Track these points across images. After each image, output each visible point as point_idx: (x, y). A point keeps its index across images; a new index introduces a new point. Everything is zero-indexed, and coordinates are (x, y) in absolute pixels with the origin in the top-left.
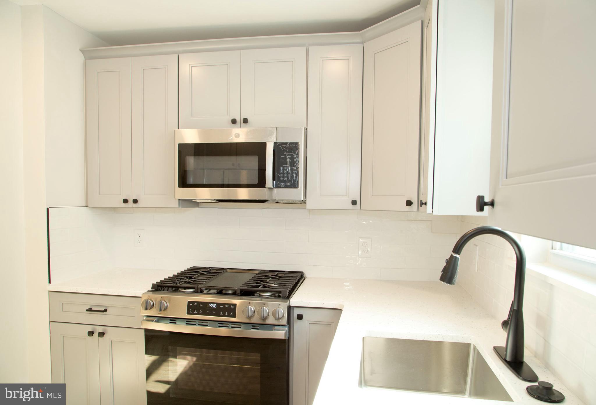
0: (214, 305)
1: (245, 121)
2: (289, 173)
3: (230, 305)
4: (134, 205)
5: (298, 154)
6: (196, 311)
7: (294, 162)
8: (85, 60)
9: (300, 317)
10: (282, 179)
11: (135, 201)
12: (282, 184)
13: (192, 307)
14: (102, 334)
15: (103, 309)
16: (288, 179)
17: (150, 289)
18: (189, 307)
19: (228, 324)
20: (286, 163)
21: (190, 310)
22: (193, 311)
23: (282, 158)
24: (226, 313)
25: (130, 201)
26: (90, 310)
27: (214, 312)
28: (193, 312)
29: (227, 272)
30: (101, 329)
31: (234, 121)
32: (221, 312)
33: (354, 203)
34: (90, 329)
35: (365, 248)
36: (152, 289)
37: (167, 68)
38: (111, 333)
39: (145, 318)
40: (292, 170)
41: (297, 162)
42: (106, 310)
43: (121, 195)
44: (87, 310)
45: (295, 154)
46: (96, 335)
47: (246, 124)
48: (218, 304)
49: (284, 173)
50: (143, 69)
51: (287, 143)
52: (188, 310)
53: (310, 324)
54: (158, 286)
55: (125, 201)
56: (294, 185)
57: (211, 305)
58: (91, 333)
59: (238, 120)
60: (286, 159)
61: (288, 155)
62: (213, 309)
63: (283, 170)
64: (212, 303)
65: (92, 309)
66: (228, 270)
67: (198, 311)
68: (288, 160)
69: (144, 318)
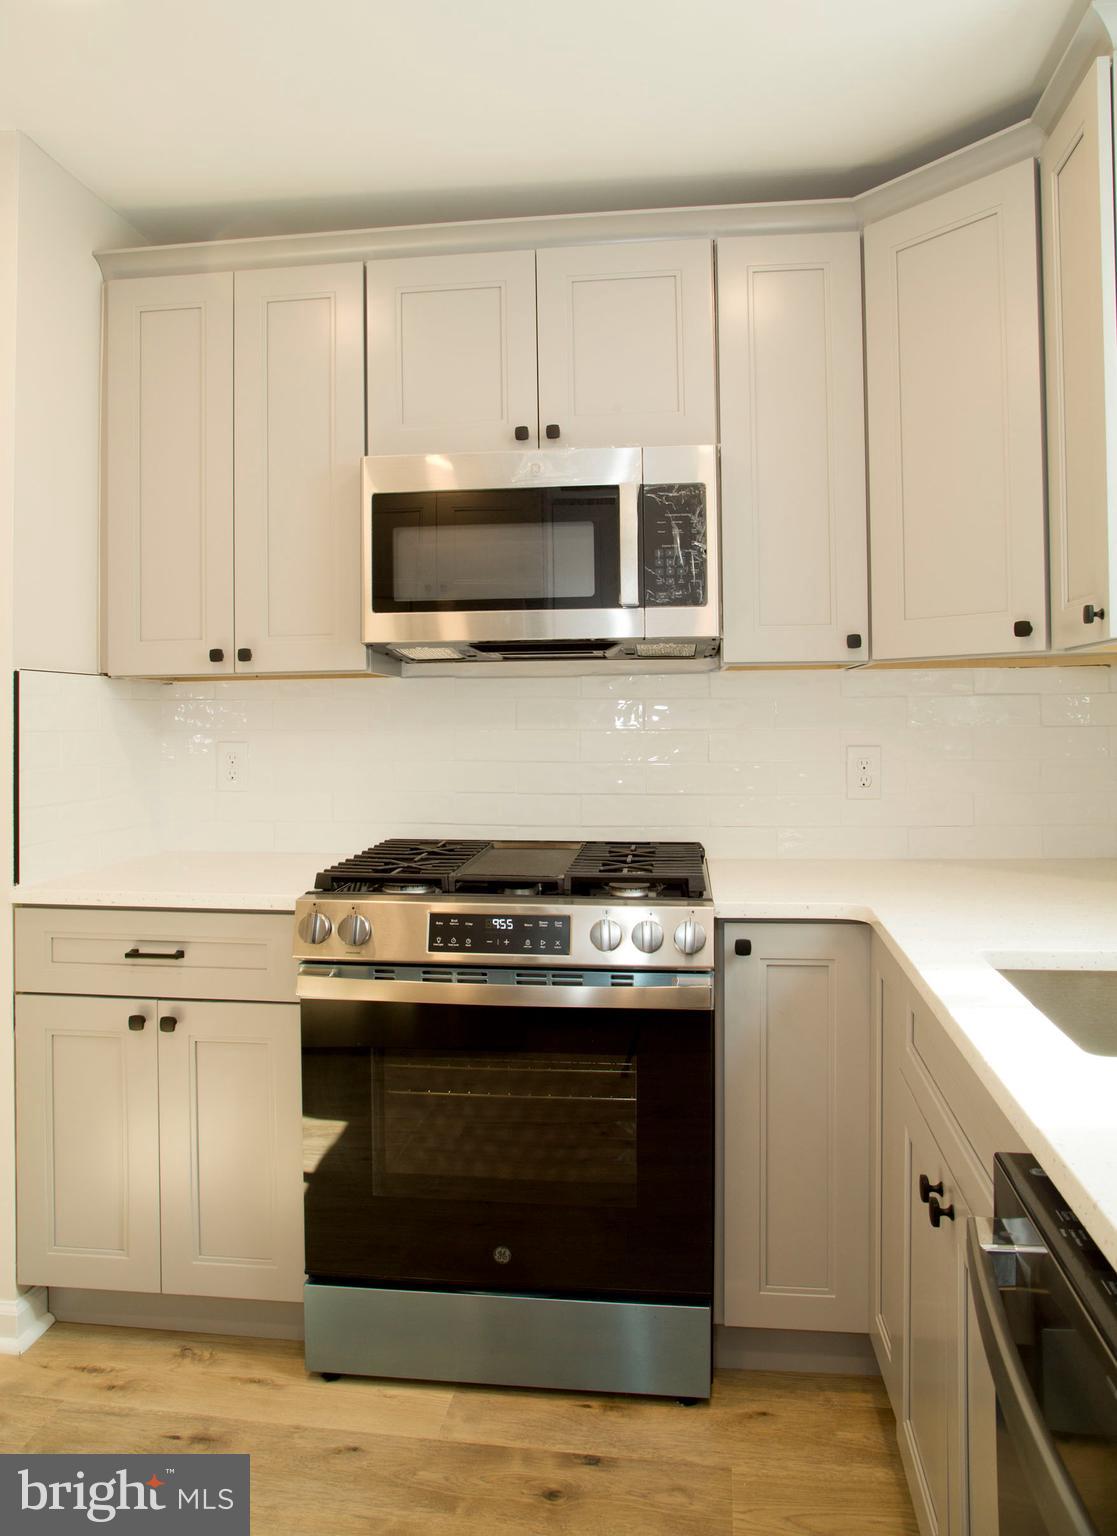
0: (505, 922)
1: (553, 432)
2: (681, 566)
3: (552, 919)
4: (242, 667)
5: (702, 515)
6: (453, 942)
7: (692, 535)
8: (105, 281)
9: (743, 948)
10: (660, 581)
11: (245, 655)
12: (662, 594)
13: (443, 931)
14: (169, 1024)
15: (173, 951)
16: (676, 581)
17: (312, 889)
18: (434, 932)
19: (545, 976)
20: (671, 540)
21: (439, 939)
22: (446, 941)
23: (661, 527)
24: (543, 942)
25: (230, 654)
26: (134, 954)
27: (506, 942)
28: (446, 944)
29: (493, 847)
30: (165, 1009)
31: (521, 434)
32: (528, 941)
33: (854, 641)
34: (133, 1008)
35: (864, 773)
36: (316, 887)
37: (333, 299)
38: (194, 1019)
39: (302, 968)
40: (687, 557)
41: (699, 537)
42: (180, 955)
43: (201, 639)
44: (128, 955)
45: (694, 514)
46: (152, 1024)
47: (552, 440)
48: (518, 920)
49: (664, 567)
50: (268, 303)
51: (670, 488)
52: (432, 940)
53: (771, 969)
54: (335, 879)
55: (216, 655)
56: (693, 595)
57: (497, 922)
58: (137, 1022)
59: (532, 431)
60: (670, 529)
61: (676, 519)
62: (504, 934)
63: (664, 558)
64: (499, 917)
65: (140, 952)
66: (496, 845)
67: (461, 941)
68: (676, 532)
69: (301, 970)
